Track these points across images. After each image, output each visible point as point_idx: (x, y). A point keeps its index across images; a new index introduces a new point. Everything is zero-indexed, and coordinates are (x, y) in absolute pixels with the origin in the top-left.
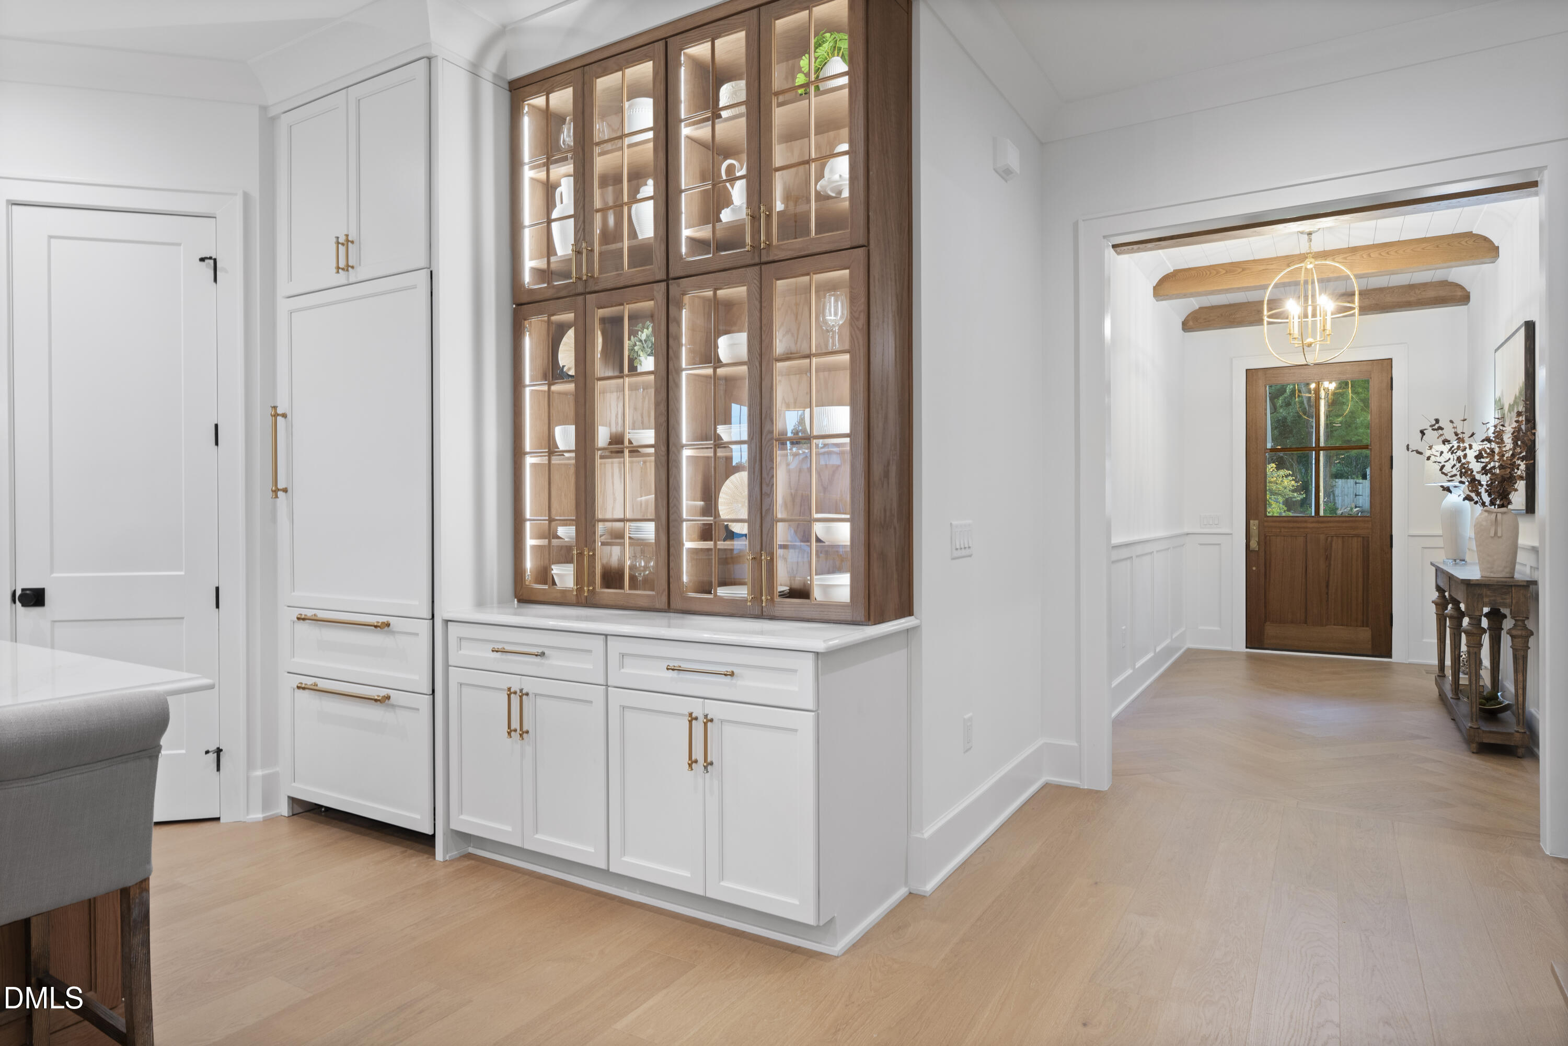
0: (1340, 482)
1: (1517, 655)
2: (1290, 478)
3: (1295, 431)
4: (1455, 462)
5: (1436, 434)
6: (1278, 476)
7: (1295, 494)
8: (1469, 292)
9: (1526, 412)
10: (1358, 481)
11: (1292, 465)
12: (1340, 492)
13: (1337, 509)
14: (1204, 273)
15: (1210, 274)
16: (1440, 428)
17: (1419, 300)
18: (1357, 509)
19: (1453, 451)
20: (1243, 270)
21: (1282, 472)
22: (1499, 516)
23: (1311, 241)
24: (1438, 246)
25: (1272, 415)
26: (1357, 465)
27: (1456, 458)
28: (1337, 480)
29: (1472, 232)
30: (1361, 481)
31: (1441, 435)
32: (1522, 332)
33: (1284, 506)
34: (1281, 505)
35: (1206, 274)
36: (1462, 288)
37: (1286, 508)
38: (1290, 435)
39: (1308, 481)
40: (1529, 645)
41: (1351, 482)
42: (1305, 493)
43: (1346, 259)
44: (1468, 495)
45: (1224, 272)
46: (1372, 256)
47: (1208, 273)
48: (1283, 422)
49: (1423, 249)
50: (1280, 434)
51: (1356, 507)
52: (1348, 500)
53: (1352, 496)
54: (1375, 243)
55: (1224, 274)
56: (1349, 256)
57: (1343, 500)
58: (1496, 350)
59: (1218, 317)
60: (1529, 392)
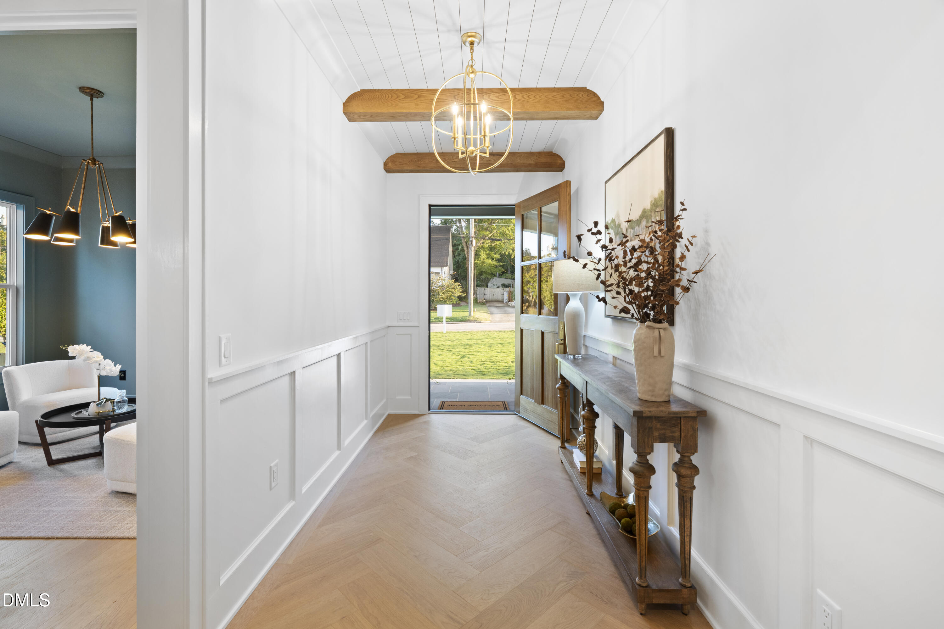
0: (479, 288)
1: (685, 498)
2: (460, 286)
3: (462, 266)
4: (613, 271)
5: (594, 238)
6: (455, 285)
7: (462, 294)
8: (565, 161)
9: (667, 220)
10: (485, 288)
11: (461, 281)
12: (479, 292)
13: (478, 300)
14: (387, 96)
15: (392, 97)
16: (599, 233)
17: (536, 163)
18: (485, 300)
19: (611, 258)
20: (419, 97)
21: (457, 284)
22: (661, 331)
23: (473, 52)
24: (563, 96)
25: (453, 259)
26: (485, 282)
27: (613, 266)
28: (478, 288)
29: (586, 88)
30: (486, 288)
31: (599, 241)
32: (662, 139)
33: (458, 299)
34: (457, 298)
35: (389, 97)
36: (561, 158)
37: (458, 300)
38: (460, 268)
39: (467, 288)
40: (695, 484)
41: (483, 289)
42: (466, 293)
43: (498, 98)
44: (625, 307)
45: (403, 97)
46: (517, 98)
47: (390, 96)
48: (457, 262)
49: (553, 97)
50: (457, 267)
51: (485, 299)
52: (482, 296)
53: (483, 295)
54: (519, 87)
55: (403, 99)
56: (501, 95)
57: (480, 296)
58: (606, 182)
59: (409, 162)
60: (669, 201)
